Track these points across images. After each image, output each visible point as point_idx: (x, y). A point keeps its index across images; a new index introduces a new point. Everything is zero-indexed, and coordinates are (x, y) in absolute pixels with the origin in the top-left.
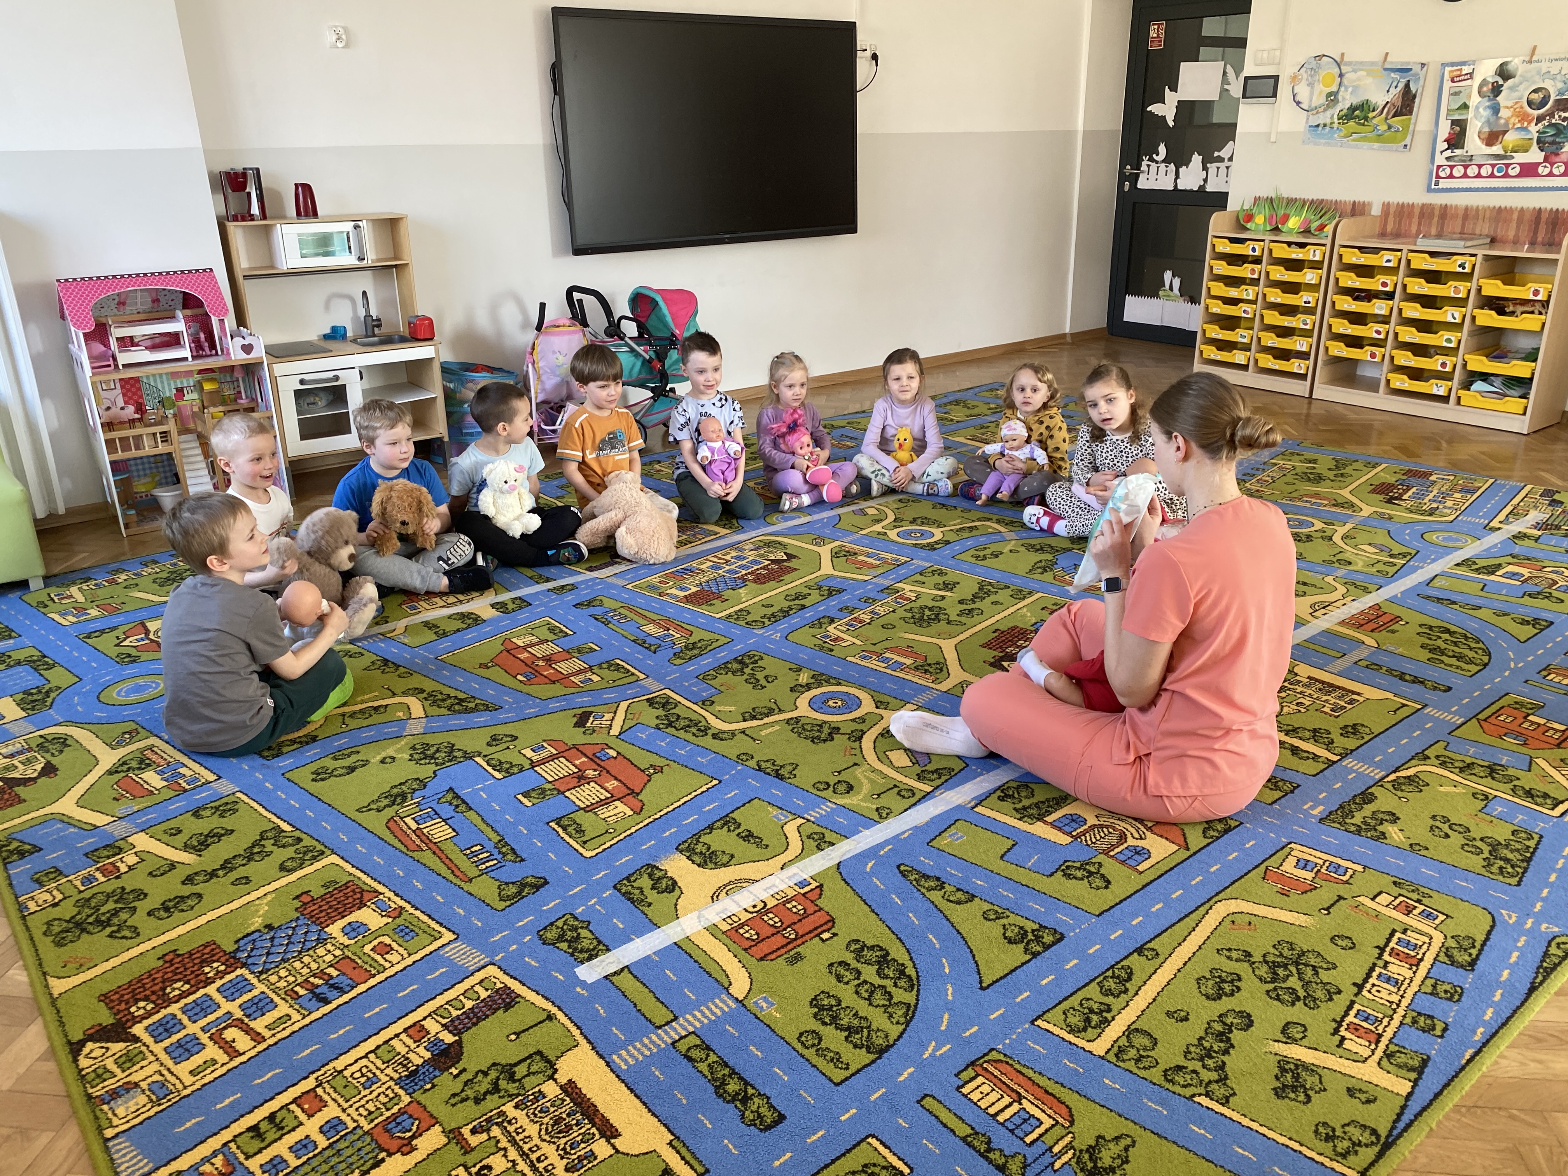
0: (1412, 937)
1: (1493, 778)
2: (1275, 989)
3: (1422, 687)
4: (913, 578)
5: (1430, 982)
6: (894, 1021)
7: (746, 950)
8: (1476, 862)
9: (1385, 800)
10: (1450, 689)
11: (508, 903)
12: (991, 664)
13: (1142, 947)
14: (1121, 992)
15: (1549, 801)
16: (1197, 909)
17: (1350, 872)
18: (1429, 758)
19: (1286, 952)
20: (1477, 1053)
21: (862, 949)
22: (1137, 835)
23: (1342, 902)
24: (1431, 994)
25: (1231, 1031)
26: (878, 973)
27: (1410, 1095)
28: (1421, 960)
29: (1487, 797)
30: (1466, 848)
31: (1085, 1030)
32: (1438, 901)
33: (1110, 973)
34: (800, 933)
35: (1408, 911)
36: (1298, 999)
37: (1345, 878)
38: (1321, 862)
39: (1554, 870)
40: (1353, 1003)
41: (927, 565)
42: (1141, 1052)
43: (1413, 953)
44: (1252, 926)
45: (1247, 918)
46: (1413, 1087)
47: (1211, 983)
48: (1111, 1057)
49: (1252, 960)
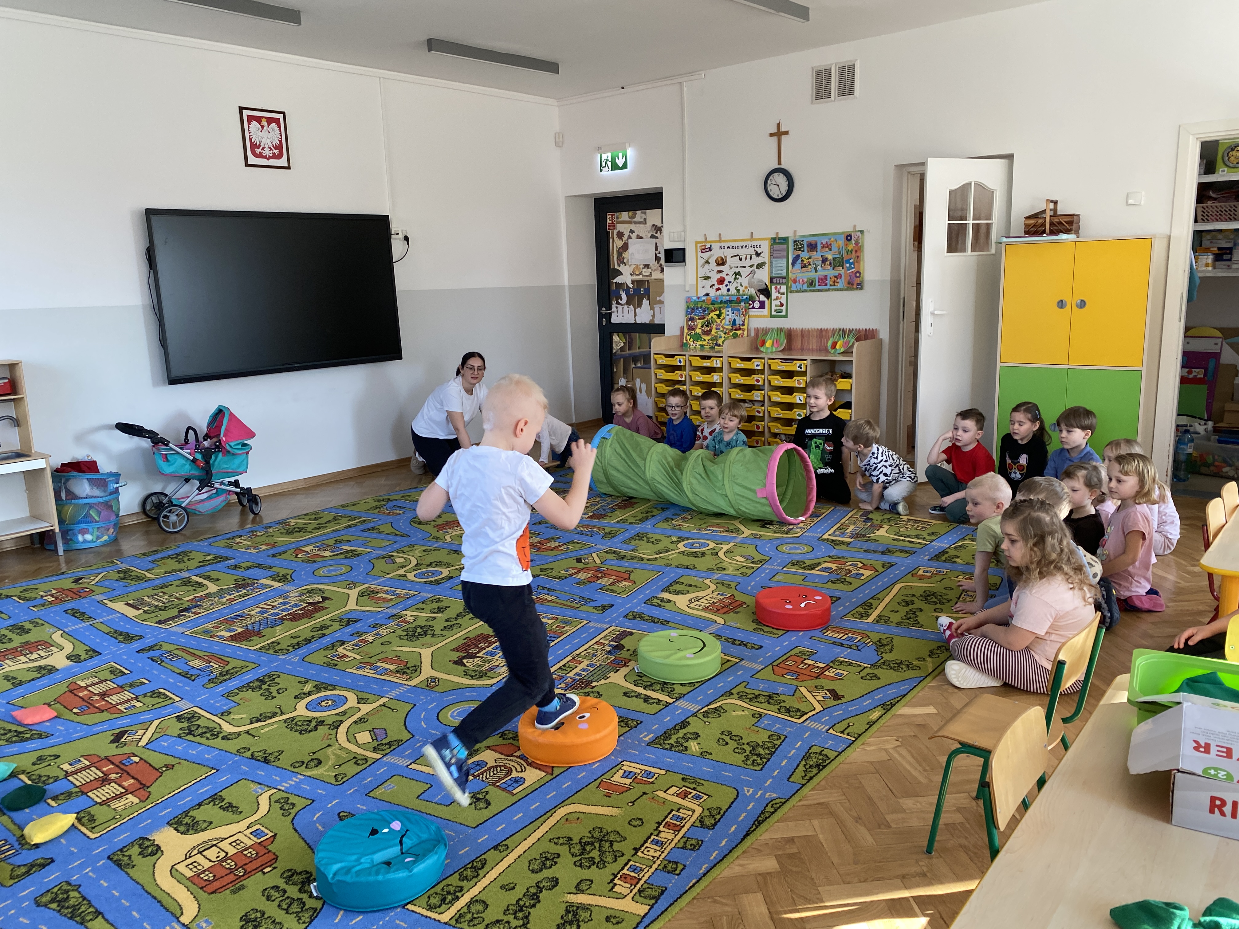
0: (683, 813)
1: (769, 703)
2: (581, 860)
3: (745, 647)
4: (416, 607)
5: (684, 840)
6: (301, 922)
7: (202, 888)
8: (739, 759)
9: (695, 725)
10: (762, 647)
11: (16, 880)
12: (455, 663)
13: (499, 844)
14: (474, 877)
15: (799, 714)
16: (545, 814)
17: (657, 775)
18: (733, 694)
19: (596, 834)
20: (697, 882)
21: (292, 875)
22: (519, 770)
23: (644, 797)
24: (682, 848)
25: (541, 891)
26: (300, 891)
27: (646, 914)
28: (684, 826)
29: (760, 715)
30: (736, 750)
31: (440, 906)
32: (707, 787)
33: (470, 866)
34: (249, 870)
35: (684, 796)
36: (594, 863)
37: (651, 780)
38: (639, 771)
39: (786, 757)
40: (629, 861)
41: (430, 595)
42: (475, 916)
43: (678, 823)
44: (579, 821)
45: (577, 816)
46: (650, 910)
47: (539, 861)
48: (453, 922)
49: (572, 842)
